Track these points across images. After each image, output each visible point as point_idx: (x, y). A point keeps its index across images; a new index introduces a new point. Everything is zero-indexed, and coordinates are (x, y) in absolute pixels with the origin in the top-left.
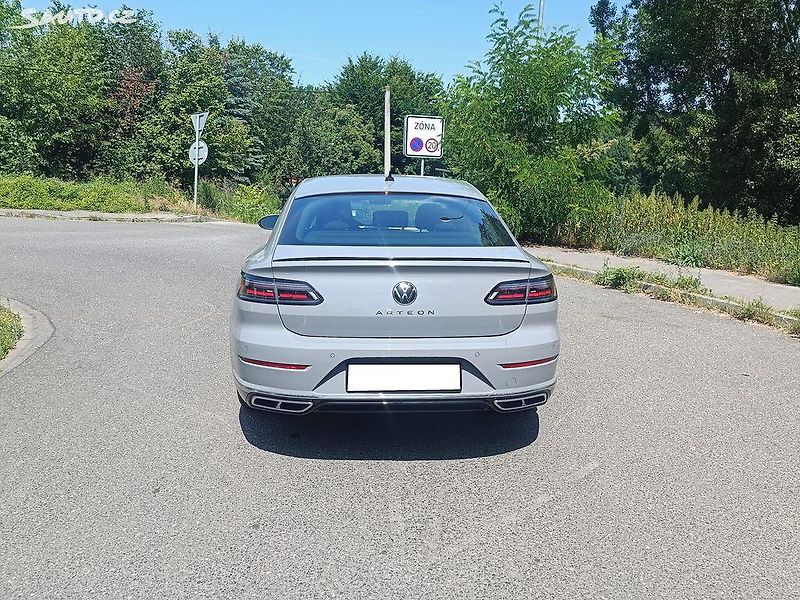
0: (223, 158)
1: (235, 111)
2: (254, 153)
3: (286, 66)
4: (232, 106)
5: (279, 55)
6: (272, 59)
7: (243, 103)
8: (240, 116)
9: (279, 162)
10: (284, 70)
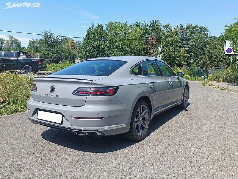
0: (177, 60)
1: (186, 46)
2: (191, 58)
3: (206, 30)
4: (185, 44)
5: (204, 27)
6: (201, 28)
7: (188, 43)
8: (187, 47)
9: (200, 61)
10: (205, 32)
